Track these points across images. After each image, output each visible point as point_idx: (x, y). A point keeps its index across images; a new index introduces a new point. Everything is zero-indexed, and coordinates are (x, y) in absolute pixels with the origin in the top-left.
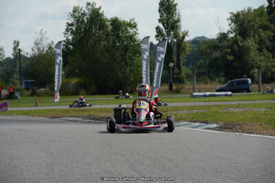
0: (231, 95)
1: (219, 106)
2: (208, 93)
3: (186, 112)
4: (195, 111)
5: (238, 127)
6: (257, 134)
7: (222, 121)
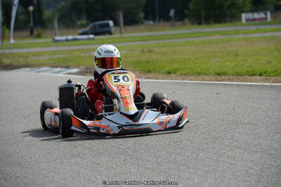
0: (93, 39)
1: (81, 50)
2: (70, 37)
3: (48, 57)
4: (56, 56)
7: (84, 65)
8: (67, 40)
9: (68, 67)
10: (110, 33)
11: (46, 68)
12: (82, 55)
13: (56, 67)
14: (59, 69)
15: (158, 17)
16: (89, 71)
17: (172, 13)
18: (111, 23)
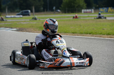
0: (22, 17)
2: (13, 16)
3: (3, 24)
5: (24, 30)
6: (32, 32)
7: (18, 27)
8: (11, 17)
9: (12, 28)
10: (29, 15)
11: (3, 28)
12: (18, 23)
13: (7, 28)
14: (8, 29)
15: (48, 10)
16: (21, 30)
17: (54, 8)
18: (29, 11)
